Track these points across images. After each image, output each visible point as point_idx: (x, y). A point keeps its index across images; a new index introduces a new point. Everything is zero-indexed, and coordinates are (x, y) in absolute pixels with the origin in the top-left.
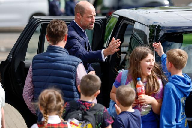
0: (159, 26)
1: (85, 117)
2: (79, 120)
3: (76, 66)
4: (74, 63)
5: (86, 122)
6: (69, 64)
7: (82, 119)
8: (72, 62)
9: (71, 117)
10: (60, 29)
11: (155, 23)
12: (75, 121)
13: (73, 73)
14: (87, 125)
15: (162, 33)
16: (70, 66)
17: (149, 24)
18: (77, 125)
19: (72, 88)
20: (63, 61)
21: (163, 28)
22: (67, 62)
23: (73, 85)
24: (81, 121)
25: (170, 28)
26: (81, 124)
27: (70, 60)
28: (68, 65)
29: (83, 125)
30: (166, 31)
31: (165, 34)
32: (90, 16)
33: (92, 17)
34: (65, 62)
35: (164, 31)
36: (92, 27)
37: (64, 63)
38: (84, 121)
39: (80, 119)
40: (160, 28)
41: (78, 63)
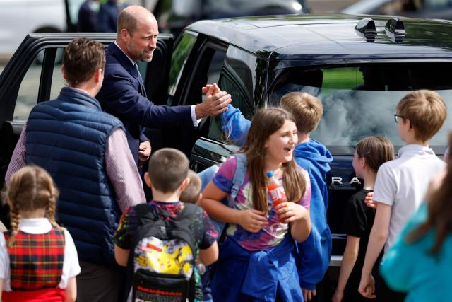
0: (275, 54)
1: (174, 232)
2: (161, 239)
3: (108, 133)
4: (105, 126)
5: (177, 243)
6: (94, 127)
7: (167, 238)
8: (100, 124)
9: (148, 235)
11: (267, 47)
12: (156, 242)
13: (99, 145)
14: (180, 249)
15: (280, 67)
16: (96, 131)
18: (159, 250)
20: (85, 119)
21: (283, 57)
22: (91, 123)
23: (98, 170)
24: (166, 242)
25: (298, 57)
26: (167, 246)
27: (99, 119)
28: (92, 130)
29: (172, 249)
30: (288, 62)
31: (286, 70)
32: (147, 36)
33: (150, 38)
34: (87, 122)
35: (285, 63)
37: (84, 125)
38: (173, 242)
39: (163, 237)
40: (277, 58)
41: (113, 127)
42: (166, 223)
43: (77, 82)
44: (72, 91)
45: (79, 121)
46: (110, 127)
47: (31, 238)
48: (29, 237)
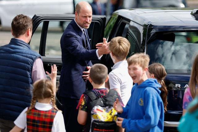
0: (151, 25)
1: (107, 103)
2: (102, 107)
3: (34, 60)
4: (32, 56)
5: (110, 107)
6: (27, 57)
7: (104, 106)
8: (30, 55)
9: (97, 104)
10: (21, 23)
12: (100, 108)
13: (30, 66)
14: (112, 110)
15: (153, 31)
17: (143, 24)
18: (102, 111)
19: (29, 79)
20: (22, 53)
21: (155, 27)
22: (25, 55)
23: (28, 77)
24: (104, 108)
25: (162, 27)
26: (105, 109)
27: (29, 53)
28: (26, 58)
29: (107, 110)
30: (157, 29)
31: (156, 33)
33: (86, 17)
34: (24, 54)
35: (156, 30)
36: (87, 26)
37: (22, 56)
38: (107, 107)
39: (103, 106)
40: (152, 27)
41: (37, 57)
42: (102, 99)
43: (18, 35)
44: (16, 39)
45: (20, 54)
46: (35, 57)
47: (38, 112)
48: (37, 111)
